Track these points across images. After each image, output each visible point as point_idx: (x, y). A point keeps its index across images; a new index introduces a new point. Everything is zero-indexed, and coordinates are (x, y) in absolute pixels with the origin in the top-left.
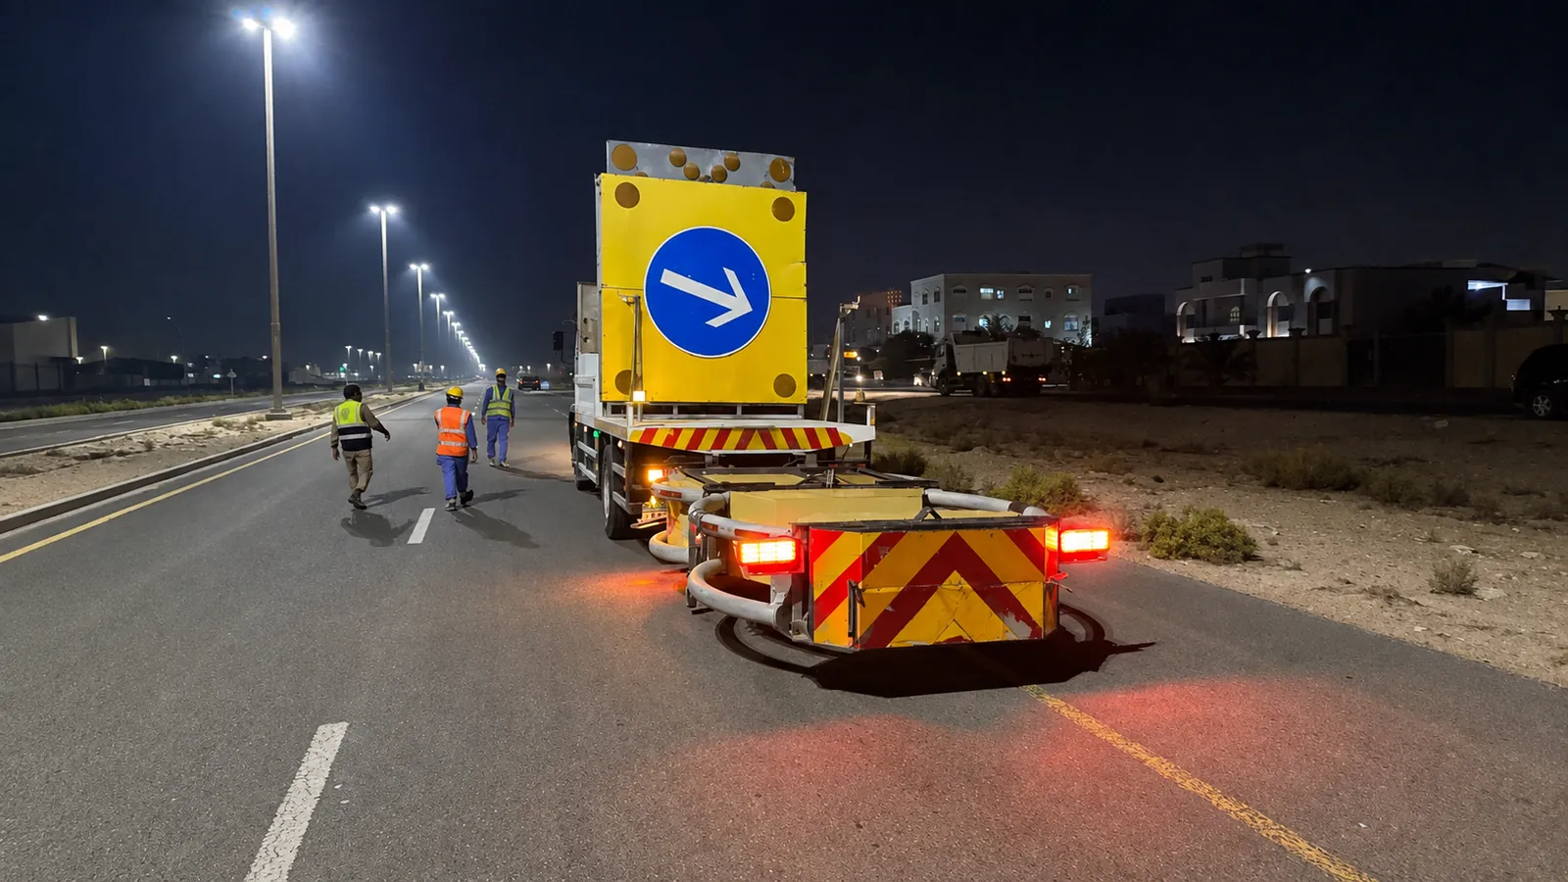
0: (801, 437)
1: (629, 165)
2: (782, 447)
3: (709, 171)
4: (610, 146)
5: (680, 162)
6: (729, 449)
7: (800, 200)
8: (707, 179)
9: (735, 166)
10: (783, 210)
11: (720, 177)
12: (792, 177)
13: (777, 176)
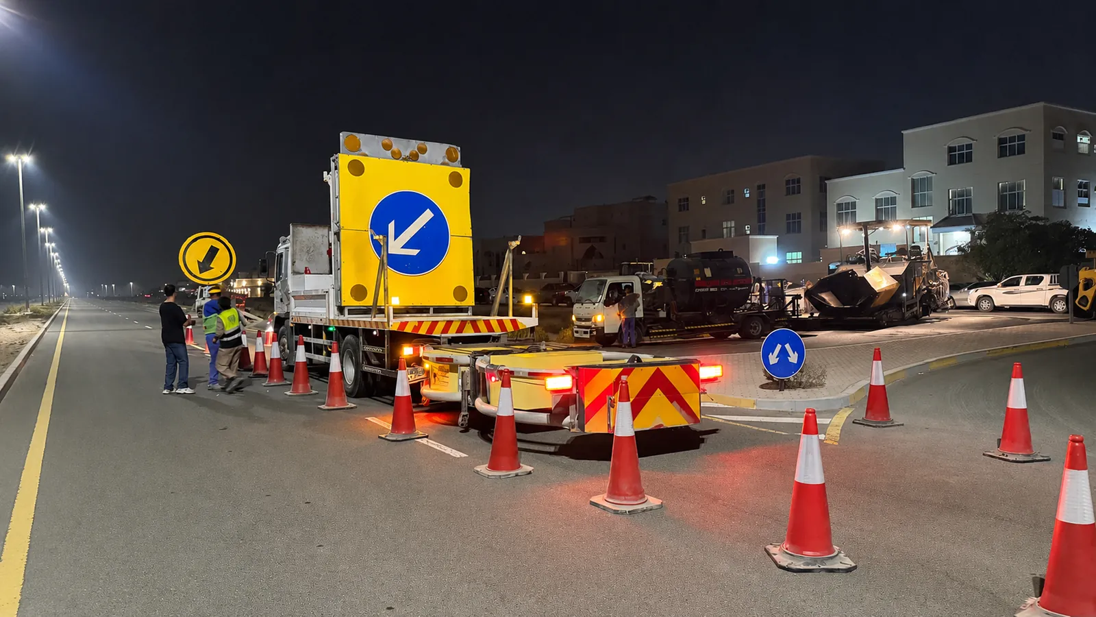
0: (495, 325)
1: (355, 149)
2: (484, 332)
3: (406, 153)
4: (343, 136)
5: (387, 147)
6: (452, 333)
7: (466, 173)
8: (404, 159)
9: (423, 151)
10: (455, 180)
11: (414, 158)
12: (459, 159)
13: (451, 158)
